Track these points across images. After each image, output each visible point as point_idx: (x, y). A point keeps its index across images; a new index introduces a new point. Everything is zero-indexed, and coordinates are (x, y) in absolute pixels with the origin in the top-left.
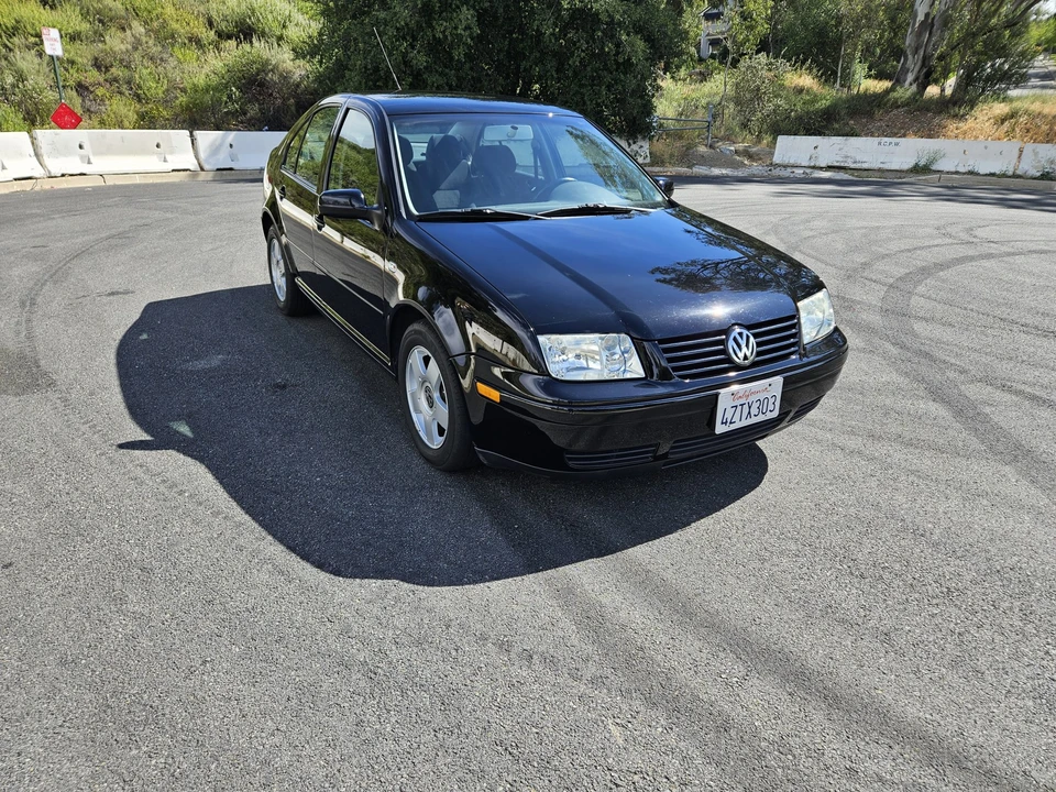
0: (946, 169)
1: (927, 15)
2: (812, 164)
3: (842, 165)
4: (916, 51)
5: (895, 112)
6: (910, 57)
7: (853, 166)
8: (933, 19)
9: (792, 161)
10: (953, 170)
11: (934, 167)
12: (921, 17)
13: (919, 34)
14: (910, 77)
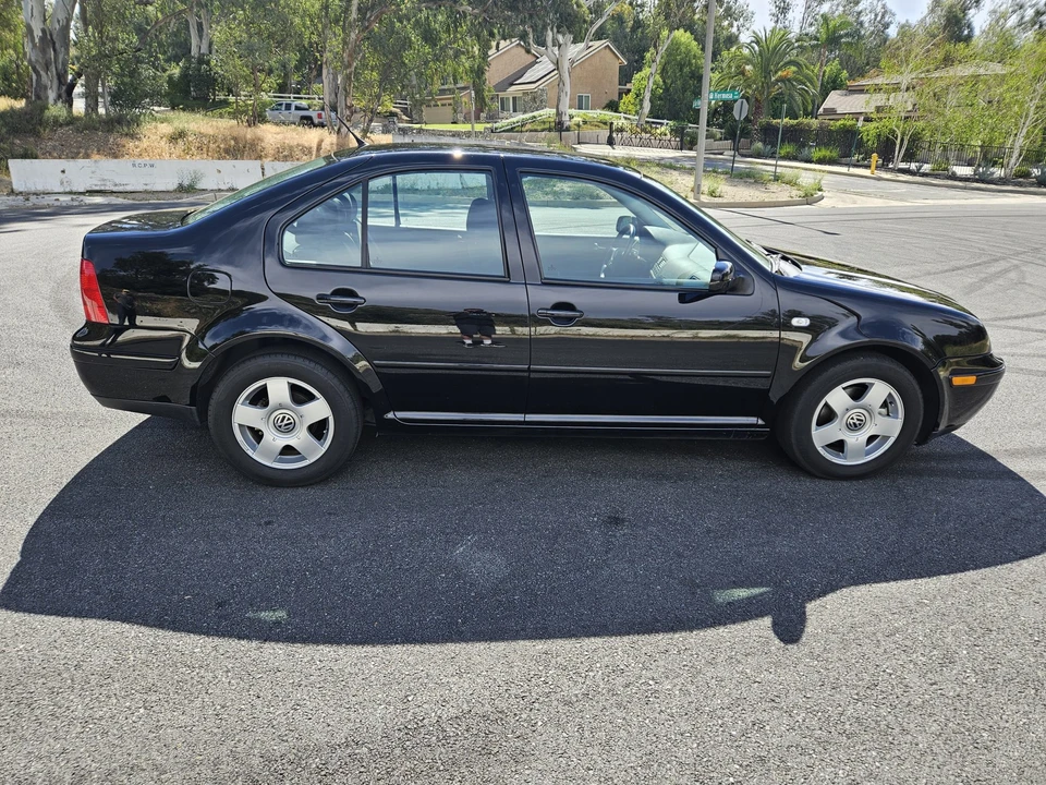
0: (209, 187)
1: (43, 31)
2: (68, 190)
3: (103, 188)
4: (47, 69)
5: (60, 131)
6: (42, 73)
7: (115, 189)
8: (51, 35)
9: (40, 188)
10: (216, 188)
11: (199, 186)
12: (38, 33)
13: (44, 51)
14: (52, 95)
